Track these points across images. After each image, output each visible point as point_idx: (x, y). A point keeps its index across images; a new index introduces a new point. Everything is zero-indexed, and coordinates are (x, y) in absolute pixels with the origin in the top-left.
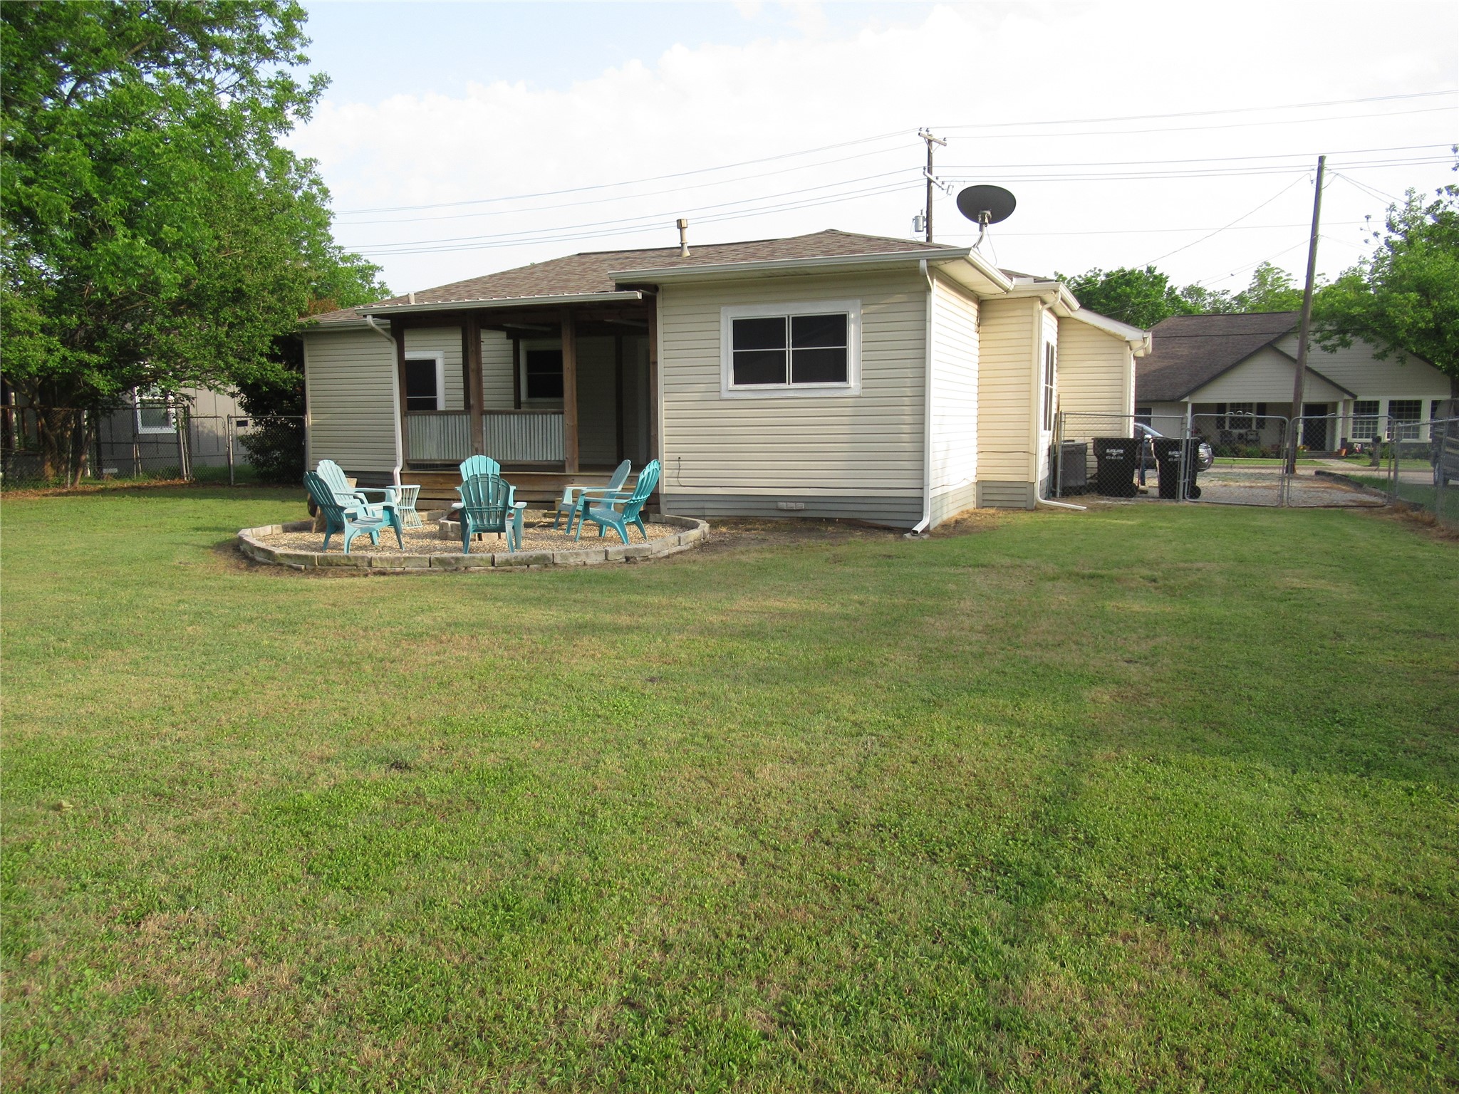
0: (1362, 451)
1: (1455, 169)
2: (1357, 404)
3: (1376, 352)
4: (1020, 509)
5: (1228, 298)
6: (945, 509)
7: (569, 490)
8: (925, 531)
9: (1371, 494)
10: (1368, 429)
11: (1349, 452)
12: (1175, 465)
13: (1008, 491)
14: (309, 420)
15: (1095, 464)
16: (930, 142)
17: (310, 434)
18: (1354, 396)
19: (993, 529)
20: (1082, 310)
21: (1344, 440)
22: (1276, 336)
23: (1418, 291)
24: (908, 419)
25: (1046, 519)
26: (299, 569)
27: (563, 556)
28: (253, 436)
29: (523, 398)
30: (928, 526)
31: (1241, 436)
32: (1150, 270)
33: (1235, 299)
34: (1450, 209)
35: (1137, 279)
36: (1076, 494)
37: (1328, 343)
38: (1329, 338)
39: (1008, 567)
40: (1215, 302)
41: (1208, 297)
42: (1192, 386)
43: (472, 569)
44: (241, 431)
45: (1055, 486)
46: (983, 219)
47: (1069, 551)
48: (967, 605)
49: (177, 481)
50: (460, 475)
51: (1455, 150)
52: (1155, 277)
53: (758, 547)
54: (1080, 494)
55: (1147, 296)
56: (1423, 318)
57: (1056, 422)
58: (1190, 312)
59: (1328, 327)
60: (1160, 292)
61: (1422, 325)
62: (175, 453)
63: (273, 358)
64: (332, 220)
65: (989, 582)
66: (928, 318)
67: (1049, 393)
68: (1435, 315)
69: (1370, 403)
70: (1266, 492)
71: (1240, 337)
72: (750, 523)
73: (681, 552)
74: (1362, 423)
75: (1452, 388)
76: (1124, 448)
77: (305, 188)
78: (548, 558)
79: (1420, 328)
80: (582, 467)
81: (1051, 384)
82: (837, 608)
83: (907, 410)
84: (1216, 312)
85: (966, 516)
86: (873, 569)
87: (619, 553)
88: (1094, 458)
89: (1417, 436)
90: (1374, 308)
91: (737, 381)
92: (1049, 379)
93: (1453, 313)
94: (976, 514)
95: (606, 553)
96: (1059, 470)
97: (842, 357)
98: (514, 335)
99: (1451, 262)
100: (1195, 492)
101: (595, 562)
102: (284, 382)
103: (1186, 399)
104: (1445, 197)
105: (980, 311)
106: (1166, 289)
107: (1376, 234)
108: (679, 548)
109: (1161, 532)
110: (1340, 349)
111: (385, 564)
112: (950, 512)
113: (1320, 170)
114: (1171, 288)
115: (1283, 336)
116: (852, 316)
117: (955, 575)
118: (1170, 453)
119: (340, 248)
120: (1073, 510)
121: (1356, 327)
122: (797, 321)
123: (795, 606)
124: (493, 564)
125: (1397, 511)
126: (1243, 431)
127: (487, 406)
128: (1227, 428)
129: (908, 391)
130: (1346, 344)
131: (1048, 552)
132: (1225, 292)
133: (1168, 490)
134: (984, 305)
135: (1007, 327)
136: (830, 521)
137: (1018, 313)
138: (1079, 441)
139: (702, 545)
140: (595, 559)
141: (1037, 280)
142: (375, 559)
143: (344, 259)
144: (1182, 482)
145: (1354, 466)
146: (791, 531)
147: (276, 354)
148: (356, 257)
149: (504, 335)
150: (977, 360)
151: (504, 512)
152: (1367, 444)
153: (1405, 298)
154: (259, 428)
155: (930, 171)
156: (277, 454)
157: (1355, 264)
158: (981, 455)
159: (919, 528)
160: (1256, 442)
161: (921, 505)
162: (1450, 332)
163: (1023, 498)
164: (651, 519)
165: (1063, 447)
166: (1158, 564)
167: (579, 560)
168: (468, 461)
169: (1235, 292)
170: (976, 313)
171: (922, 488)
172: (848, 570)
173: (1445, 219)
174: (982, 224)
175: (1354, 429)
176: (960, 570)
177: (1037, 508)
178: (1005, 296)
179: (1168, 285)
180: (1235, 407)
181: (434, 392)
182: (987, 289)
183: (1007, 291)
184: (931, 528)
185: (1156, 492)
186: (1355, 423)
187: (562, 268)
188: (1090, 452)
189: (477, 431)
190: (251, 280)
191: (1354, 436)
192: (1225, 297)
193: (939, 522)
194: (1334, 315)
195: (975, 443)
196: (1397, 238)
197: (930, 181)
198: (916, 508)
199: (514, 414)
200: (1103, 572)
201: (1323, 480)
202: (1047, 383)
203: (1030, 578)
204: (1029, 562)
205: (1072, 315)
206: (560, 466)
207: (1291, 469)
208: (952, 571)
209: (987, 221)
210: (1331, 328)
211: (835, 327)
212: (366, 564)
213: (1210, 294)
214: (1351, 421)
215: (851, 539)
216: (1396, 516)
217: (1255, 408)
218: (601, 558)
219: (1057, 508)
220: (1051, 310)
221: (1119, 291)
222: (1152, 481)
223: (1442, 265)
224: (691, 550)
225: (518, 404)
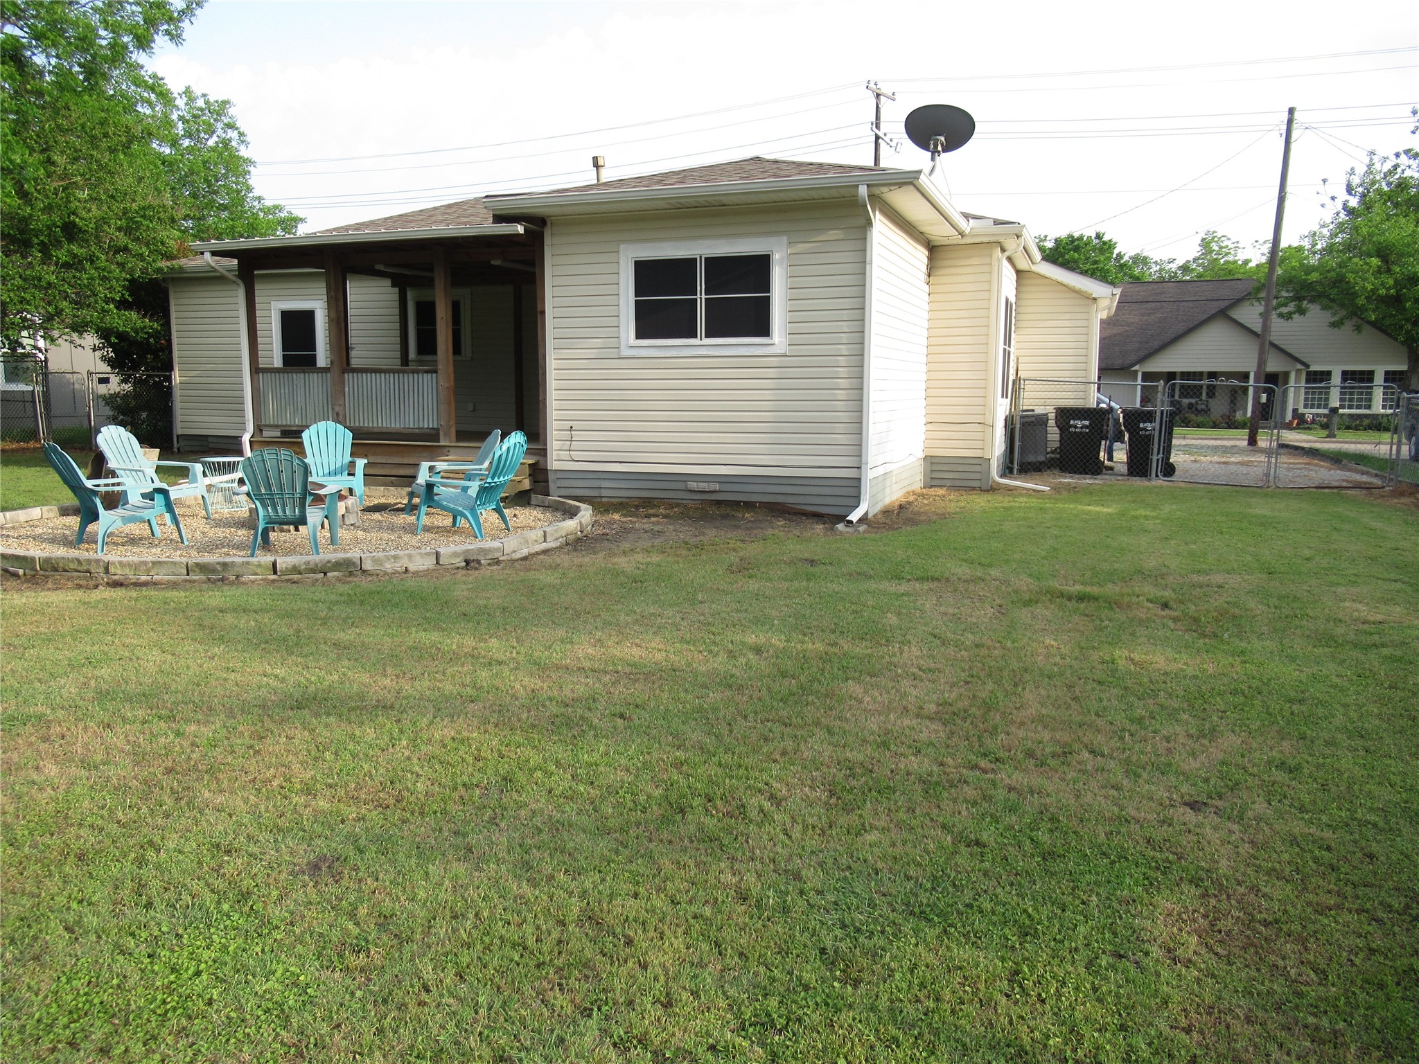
0: (1313, 421)
1: (1413, 132)
2: (1309, 373)
3: (1332, 320)
4: (974, 489)
5: (1174, 266)
6: (888, 490)
7: (425, 465)
8: (862, 520)
9: (1356, 471)
10: (1320, 399)
11: (1301, 423)
12: (1148, 439)
13: (961, 468)
14: (177, 377)
15: (1057, 437)
16: (878, 95)
17: (177, 394)
18: (1307, 366)
19: (943, 516)
20: (1044, 262)
21: (1295, 411)
22: (1227, 303)
23: (1378, 256)
24: (843, 383)
25: (1006, 505)
26: (15, 575)
27: (375, 560)
28: (117, 395)
29: (412, 354)
30: (866, 513)
31: (1190, 406)
32: (1099, 236)
33: (1179, 268)
34: (1408, 173)
35: (1086, 244)
36: (1035, 471)
37: (1284, 310)
38: (1285, 305)
39: (967, 581)
40: (1161, 270)
41: (1154, 266)
42: (1142, 354)
43: (246, 578)
44: (102, 389)
45: (1012, 461)
46: (936, 146)
47: (1043, 553)
48: (913, 653)
49: (32, 444)
50: (302, 443)
51: (1414, 112)
52: (1105, 243)
53: (647, 544)
54: (1040, 471)
55: (1095, 262)
56: (1383, 284)
57: (1014, 389)
58: (1138, 278)
59: (1284, 294)
60: (1109, 259)
61: (1383, 292)
62: (30, 412)
63: (122, 305)
64: (251, 169)
65: (942, 609)
66: (868, 259)
67: (1007, 355)
68: (1396, 281)
69: (1322, 372)
70: (1244, 470)
71: (1190, 304)
72: (654, 506)
73: (545, 552)
74: (1314, 393)
75: (1409, 357)
76: (1091, 419)
77: (219, 132)
78: (354, 564)
79: (1379, 295)
80: (462, 435)
81: (1009, 346)
82: (720, 662)
83: (842, 372)
84: (1161, 281)
85: (911, 498)
86: (787, 584)
87: (455, 555)
88: (1056, 430)
89: (1369, 407)
90: (1333, 274)
91: (639, 335)
92: (1008, 341)
93: (1413, 280)
94: (923, 495)
95: (437, 555)
96: (1017, 444)
97: (765, 305)
98: (401, 283)
99: (1412, 227)
100: (1169, 470)
101: (421, 568)
102: (136, 332)
103: (1136, 368)
104: (1404, 159)
105: (930, 258)
106: (1114, 256)
107: (1333, 198)
108: (544, 546)
109: (1149, 524)
110: (1296, 316)
111: (127, 571)
112: (893, 495)
113: (1290, 122)
114: (1119, 254)
115: (1237, 302)
116: (776, 257)
117: (900, 596)
118: (1141, 425)
119: (259, 199)
120: (1034, 491)
121: (1313, 293)
122: (714, 264)
123: (659, 656)
124: (275, 572)
125: (1402, 494)
126: (1193, 401)
127: (355, 362)
128: (1177, 397)
129: (844, 349)
130: (1302, 312)
131: (1017, 556)
132: (1172, 261)
133: (1138, 466)
134: (934, 250)
135: (961, 276)
136: (749, 505)
137: (975, 261)
138: (1039, 410)
139: (578, 540)
140: (421, 563)
141: (997, 222)
142: (113, 563)
143: (268, 211)
144: (1155, 458)
145: (1310, 438)
146: (701, 519)
147: (126, 300)
148: (278, 208)
149: (388, 282)
150: (926, 316)
151: (303, 499)
152: (1318, 415)
153: (1367, 264)
154: (128, 387)
155: (878, 127)
156: (144, 415)
157: (1316, 228)
158: (930, 427)
159: (854, 517)
160: (1206, 411)
161: (859, 488)
162: (1409, 300)
163: (978, 476)
164: (533, 502)
165: (1022, 417)
166: (1162, 576)
167: (398, 566)
168: (313, 428)
169: (1181, 262)
170: (925, 260)
171: (859, 468)
172: (753, 585)
173: (1403, 185)
174: (935, 153)
175: (1306, 399)
176: (904, 587)
177: (993, 489)
178: (958, 240)
179: (1116, 251)
180: (1186, 375)
181: (313, 348)
182: (940, 232)
183: (962, 234)
184: (870, 515)
185: (1124, 469)
186: (1306, 393)
187: (465, 210)
188: (1052, 422)
189: (338, 392)
190: (88, 215)
191: (1306, 406)
192: (1171, 265)
193: (879, 507)
194: (1290, 281)
195: (923, 412)
196: (1354, 202)
197: (877, 138)
198: (852, 492)
199: (398, 372)
200: (1094, 590)
201: (1290, 454)
202: (1005, 344)
203: (998, 601)
204: (994, 572)
205: (1034, 268)
206: (433, 435)
207: (1252, 441)
208: (892, 589)
209: (940, 148)
210: (1286, 295)
211: (757, 269)
212: (102, 570)
213: (1156, 263)
214: (1303, 391)
215: (770, 532)
216: (1404, 500)
217: (1205, 376)
218: (429, 562)
219: (1016, 488)
220: (1009, 259)
221: (1067, 257)
222: (1121, 455)
223: (1400, 230)
224: (561, 547)
225: (405, 360)
